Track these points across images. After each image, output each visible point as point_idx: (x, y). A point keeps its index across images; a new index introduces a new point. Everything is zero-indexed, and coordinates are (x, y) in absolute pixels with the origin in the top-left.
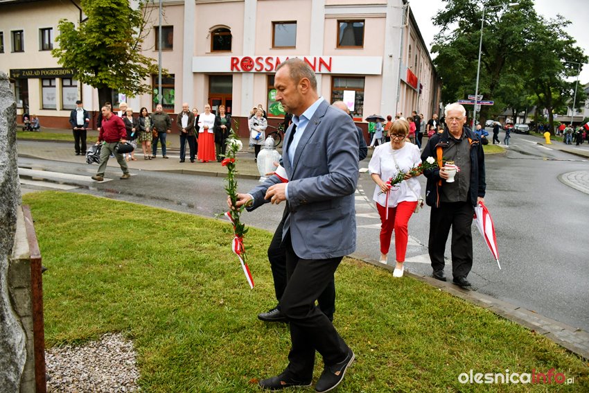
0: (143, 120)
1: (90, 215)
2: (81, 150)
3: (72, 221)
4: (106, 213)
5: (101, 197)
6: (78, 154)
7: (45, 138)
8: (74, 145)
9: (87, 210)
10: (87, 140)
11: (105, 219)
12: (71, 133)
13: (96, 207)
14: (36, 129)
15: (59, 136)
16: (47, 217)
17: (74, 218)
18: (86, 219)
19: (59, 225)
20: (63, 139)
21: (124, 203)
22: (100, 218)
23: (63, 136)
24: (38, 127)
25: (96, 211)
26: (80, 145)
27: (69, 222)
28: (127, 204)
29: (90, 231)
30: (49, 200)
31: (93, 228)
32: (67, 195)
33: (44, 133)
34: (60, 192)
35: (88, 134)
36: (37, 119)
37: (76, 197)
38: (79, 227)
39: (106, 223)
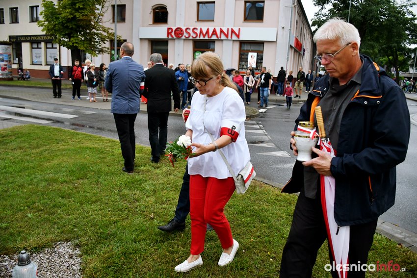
0: (102, 73)
1: (58, 143)
2: (57, 94)
3: (44, 148)
4: (70, 142)
5: (68, 129)
6: (56, 97)
7: (33, 85)
8: (52, 90)
9: (56, 139)
10: (62, 87)
11: (69, 147)
12: (50, 81)
13: (64, 137)
14: (27, 78)
15: (44, 84)
16: (26, 145)
17: (46, 146)
18: (54, 147)
19: (34, 151)
20: (46, 86)
21: (85, 134)
22: (65, 146)
23: (46, 84)
24: (29, 78)
25: (63, 140)
26: (57, 91)
27: (41, 149)
28: (87, 135)
29: (56, 156)
30: (29, 132)
31: (59, 153)
32: (42, 128)
33: (33, 82)
34: (38, 126)
35: (63, 82)
36: (28, 71)
37: (49, 129)
38: (48, 153)
39: (69, 150)
